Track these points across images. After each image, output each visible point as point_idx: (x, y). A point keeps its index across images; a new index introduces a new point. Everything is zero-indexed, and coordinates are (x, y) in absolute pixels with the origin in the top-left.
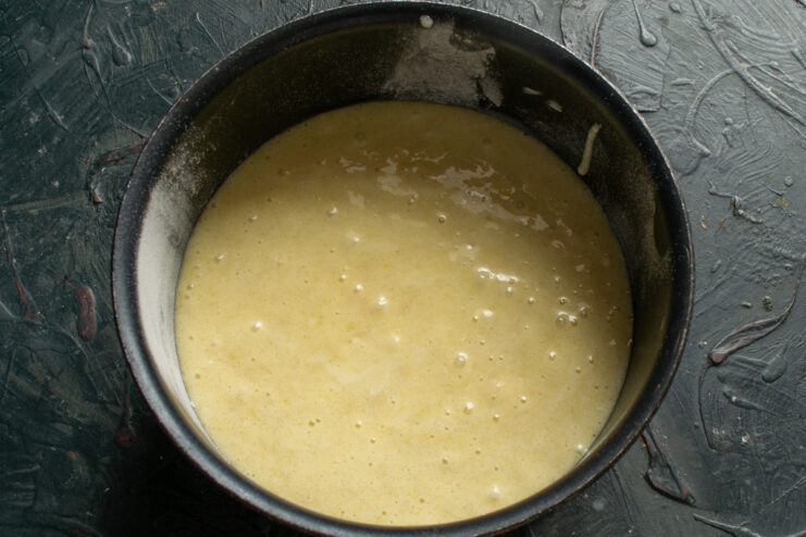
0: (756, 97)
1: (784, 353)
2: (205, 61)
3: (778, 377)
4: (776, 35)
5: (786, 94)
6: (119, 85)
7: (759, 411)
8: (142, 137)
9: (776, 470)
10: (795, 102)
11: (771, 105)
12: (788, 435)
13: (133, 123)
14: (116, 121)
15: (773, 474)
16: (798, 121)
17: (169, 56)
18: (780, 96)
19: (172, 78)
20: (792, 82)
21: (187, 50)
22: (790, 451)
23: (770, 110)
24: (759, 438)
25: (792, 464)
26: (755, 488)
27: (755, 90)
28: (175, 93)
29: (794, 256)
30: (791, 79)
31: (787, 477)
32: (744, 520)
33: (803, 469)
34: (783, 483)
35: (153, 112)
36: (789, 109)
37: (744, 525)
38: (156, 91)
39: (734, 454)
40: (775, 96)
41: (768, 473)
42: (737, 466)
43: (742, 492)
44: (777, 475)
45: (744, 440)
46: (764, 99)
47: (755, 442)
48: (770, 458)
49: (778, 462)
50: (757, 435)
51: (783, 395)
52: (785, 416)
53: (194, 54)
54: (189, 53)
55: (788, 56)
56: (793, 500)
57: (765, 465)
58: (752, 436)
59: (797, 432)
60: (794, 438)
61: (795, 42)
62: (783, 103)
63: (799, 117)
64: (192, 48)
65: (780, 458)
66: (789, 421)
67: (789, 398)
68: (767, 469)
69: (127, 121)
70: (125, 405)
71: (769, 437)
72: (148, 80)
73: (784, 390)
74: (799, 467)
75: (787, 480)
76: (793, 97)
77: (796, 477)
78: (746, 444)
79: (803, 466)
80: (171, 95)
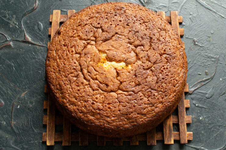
0: (200, 5)
1: (213, 89)
2: (16, 5)
3: (211, 97)
5: (210, 4)
7: (205, 108)
9: (212, 128)
10: (213, 6)
11: (205, 7)
12: (216, 116)
15: (211, 129)
16: (214, 12)
17: (4, 4)
18: (208, 4)
19: (5, 11)
21: (10, 2)
22: (216, 121)
23: (205, 9)
24: (206, 117)
25: (217, 125)
26: (205, 134)
27: (199, 3)
28: (7, 16)
29: (215, 57)
31: (216, 130)
32: (202, 145)
33: (221, 127)
34: (214, 132)
36: (211, 8)
37: (202, 147)
38: (0, 16)
39: (198, 123)
40: (206, 4)
41: (209, 129)
42: (199, 127)
43: (201, 136)
44: (212, 129)
45: (201, 118)
46: (203, 6)
47: (204, 119)
48: (210, 124)
49: (212, 125)
50: (205, 116)
51: (213, 103)
52: (214, 109)
53: (12, 3)
56: (218, 137)
57: (208, 126)
58: (203, 117)
59: (218, 115)
60: (217, 117)
62: (209, 6)
63: (215, 11)
64: (12, 1)
66: (215, 111)
67: (215, 104)
68: (209, 128)
71: (209, 117)
73: (213, 101)
74: (219, 126)
75: (216, 131)
76: (212, 4)
77: (219, 130)
78: (201, 119)
79: (221, 126)
80: (5, 17)
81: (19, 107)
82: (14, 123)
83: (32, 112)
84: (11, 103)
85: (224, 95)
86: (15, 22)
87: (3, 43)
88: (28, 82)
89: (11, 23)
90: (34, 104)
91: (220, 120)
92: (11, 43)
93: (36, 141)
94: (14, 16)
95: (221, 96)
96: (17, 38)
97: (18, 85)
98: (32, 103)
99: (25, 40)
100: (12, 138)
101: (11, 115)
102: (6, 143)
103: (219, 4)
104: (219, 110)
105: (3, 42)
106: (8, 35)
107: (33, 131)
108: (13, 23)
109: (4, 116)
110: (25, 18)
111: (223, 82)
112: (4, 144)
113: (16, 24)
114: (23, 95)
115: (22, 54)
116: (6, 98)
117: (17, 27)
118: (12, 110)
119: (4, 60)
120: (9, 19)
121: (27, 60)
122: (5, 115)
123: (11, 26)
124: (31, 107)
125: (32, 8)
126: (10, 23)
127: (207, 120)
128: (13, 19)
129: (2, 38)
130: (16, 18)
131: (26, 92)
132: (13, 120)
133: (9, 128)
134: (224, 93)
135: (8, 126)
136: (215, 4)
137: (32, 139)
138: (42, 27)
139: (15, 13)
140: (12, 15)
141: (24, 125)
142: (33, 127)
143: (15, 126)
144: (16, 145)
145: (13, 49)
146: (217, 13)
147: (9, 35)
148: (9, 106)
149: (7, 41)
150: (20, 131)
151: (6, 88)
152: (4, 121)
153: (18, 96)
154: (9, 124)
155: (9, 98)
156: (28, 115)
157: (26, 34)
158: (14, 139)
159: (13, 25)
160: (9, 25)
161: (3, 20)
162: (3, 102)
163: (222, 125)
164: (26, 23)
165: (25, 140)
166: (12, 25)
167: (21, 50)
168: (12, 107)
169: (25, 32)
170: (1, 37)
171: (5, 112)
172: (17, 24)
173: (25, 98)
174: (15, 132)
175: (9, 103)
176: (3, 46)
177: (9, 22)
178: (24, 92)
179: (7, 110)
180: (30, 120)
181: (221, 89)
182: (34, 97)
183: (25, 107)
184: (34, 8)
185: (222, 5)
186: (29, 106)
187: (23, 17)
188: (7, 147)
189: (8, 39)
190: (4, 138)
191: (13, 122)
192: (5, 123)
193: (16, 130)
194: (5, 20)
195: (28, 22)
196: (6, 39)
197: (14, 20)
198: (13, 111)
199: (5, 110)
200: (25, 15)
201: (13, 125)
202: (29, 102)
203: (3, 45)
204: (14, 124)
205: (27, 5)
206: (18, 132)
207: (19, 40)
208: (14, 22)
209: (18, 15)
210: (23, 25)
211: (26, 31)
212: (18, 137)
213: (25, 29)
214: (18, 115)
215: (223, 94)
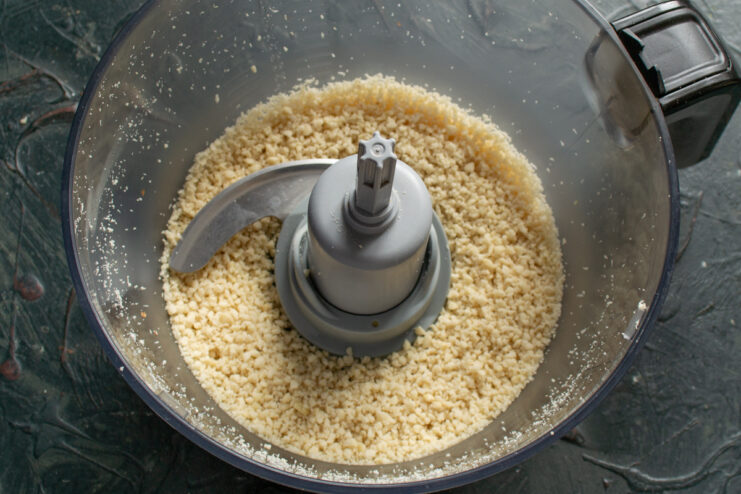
1: (678, 292)
3: (671, 316)
6: (12, 16)
7: (651, 350)
8: (33, 68)
9: (667, 411)
13: (25, 54)
14: (9, 52)
19: (65, 9)
24: (650, 378)
25: (683, 405)
26: (646, 429)
29: (690, 194)
31: (677, 417)
32: (634, 461)
33: (694, 410)
34: (674, 423)
35: (46, 43)
37: (634, 466)
38: (49, 22)
39: (625, 394)
41: (658, 414)
42: (628, 406)
43: (632, 432)
44: (669, 415)
45: (635, 379)
47: (646, 382)
48: (661, 399)
49: (670, 403)
50: (648, 374)
51: (676, 334)
52: (677, 356)
57: (655, 406)
58: (643, 376)
60: (686, 378)
67: (681, 337)
68: (658, 410)
69: (19, 52)
70: (11, 339)
71: (661, 377)
72: (41, 11)
73: (677, 330)
74: (690, 408)
77: (687, 418)
78: (637, 383)
79: (695, 406)
80: (64, 26)
82: (71, 352)
84: (65, 290)
85: (709, 315)
86: (93, 45)
87: (53, 107)
89: (82, 47)
93: (133, 413)
94: (92, 25)
95: (703, 314)
100: (61, 396)
101: (62, 325)
102: (43, 410)
104: (693, 357)
105: (52, 103)
106: (70, 83)
109: (42, 328)
111: (711, 273)
112: (37, 413)
113: (94, 51)
116: (51, 272)
118: (67, 312)
119: (51, 156)
120: (74, 33)
122: (44, 324)
123: (79, 56)
126: (76, 47)
127: (654, 386)
128: (87, 35)
129: (50, 89)
130: (95, 33)
132: (66, 342)
133: (55, 367)
134: (712, 308)
135: (52, 359)
139: (95, 18)
140: (84, 22)
141: (99, 359)
143: (73, 362)
144: (71, 420)
147: (73, 83)
148: (58, 300)
149: (64, 99)
150: (86, 377)
151: (53, 244)
152: (42, 342)
154: (55, 354)
155: (59, 273)
158: (66, 400)
159: (87, 51)
160: (74, 50)
161: (57, 35)
162: (40, 285)
163: (700, 405)
165: (100, 405)
166: (83, 52)
168: (65, 304)
170: (48, 86)
171: (46, 317)
174: (71, 380)
175: (58, 290)
176: (51, 114)
177: (75, 42)
179: (50, 311)
181: (703, 294)
188: (45, 425)
189: (68, 94)
190: (37, 395)
191: (66, 349)
192: (43, 350)
193: (73, 373)
194: (63, 35)
196: (61, 93)
198: (69, 315)
199: (47, 310)
201: (66, 358)
203: (51, 110)
204: (70, 355)
206: (80, 380)
208: (88, 45)
209: (103, 23)
212: (79, 395)
214: (82, 328)
215: (708, 311)
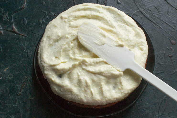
0: (144, 17)
2: (10, 5)
4: (151, 2)
5: (152, 17)
10: (154, 19)
11: (148, 19)
12: (144, 100)
16: (155, 23)
18: (151, 17)
20: (154, 14)
21: (6, 1)
22: (144, 104)
23: (148, 20)
27: (144, 15)
28: (2, 12)
30: (154, 13)
36: (153, 20)
40: (149, 17)
46: (147, 18)
53: (7, 2)
54: (6, 2)
55: (154, 7)
61: (156, 4)
62: (152, 19)
63: (155, 22)
65: (142, 106)
66: (145, 97)
75: (143, 111)
76: (154, 17)
81: (1, 78)
83: (10, 83)
88: (10, 61)
90: (12, 77)
91: (147, 104)
92: (2, 32)
96: (7, 28)
97: (3, 63)
98: (11, 76)
99: (12, 30)
103: (159, 18)
107: (9, 97)
108: (6, 17)
110: (15, 14)
114: (5, 70)
115: (9, 40)
117: (8, 20)
121: (12, 45)
124: (10, 80)
125: (21, 7)
131: (7, 68)
136: (156, 17)
137: (7, 102)
138: (26, 22)
142: (9, 94)
145: (3, 36)
146: (157, 24)
153: (2, 70)
156: (7, 85)
157: (14, 26)
164: (15, 18)
167: (9, 37)
169: (13, 25)
172: (9, 18)
173: (6, 72)
178: (6, 68)
180: (8, 88)
182: (13, 72)
183: (6, 79)
184: (22, 8)
185: (161, 19)
186: (8, 78)
187: (13, 13)
195: (17, 17)
197: (7, 15)
200: (15, 12)
202: (9, 76)
205: (18, 5)
207: (8, 30)
210: (13, 19)
211: (14, 23)
213: (14, 22)
